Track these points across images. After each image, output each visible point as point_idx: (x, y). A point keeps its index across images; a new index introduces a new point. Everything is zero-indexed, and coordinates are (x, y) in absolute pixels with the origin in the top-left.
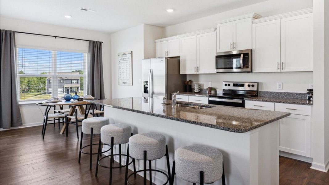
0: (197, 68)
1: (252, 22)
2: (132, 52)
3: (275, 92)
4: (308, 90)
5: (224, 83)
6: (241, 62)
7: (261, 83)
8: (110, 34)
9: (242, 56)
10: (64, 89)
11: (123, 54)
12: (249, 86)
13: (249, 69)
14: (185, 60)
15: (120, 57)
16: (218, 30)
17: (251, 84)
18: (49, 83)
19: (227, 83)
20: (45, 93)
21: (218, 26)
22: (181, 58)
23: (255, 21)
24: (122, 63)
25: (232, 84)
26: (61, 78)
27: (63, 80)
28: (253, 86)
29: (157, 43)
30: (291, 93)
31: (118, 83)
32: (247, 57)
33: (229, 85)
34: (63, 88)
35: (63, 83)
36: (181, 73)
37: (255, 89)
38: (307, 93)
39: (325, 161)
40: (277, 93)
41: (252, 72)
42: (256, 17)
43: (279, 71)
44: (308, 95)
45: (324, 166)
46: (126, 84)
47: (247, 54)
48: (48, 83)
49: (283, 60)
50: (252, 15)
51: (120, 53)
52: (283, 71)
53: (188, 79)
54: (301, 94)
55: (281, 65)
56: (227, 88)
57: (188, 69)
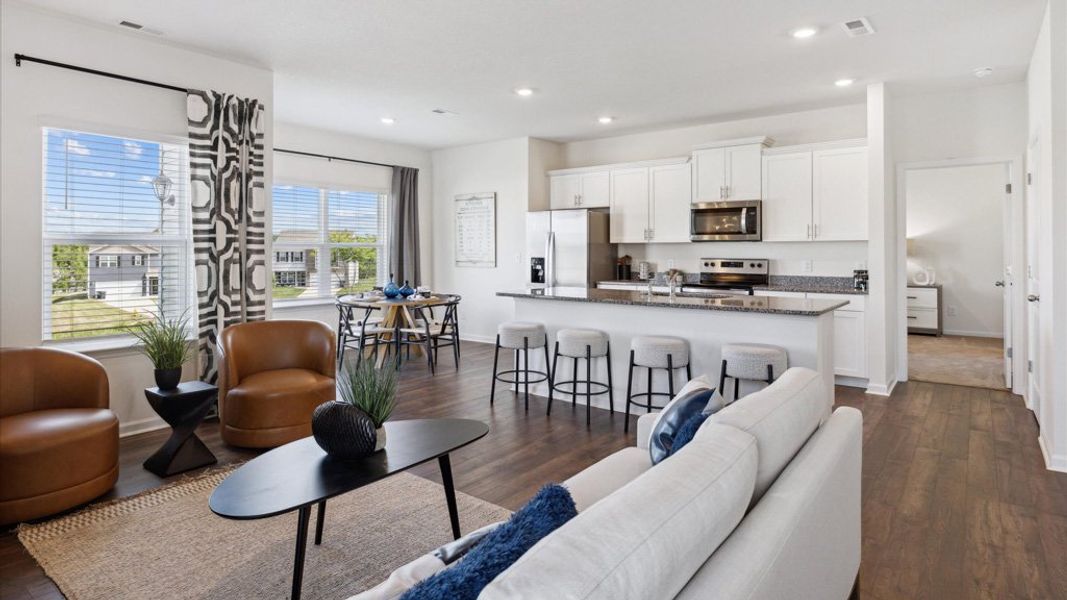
0: (649, 233)
1: (762, 153)
2: (495, 195)
3: (798, 277)
4: (855, 271)
5: (704, 262)
6: (743, 222)
7: (775, 261)
8: (429, 151)
9: (744, 211)
10: (144, 284)
11: (469, 197)
12: (752, 265)
13: (757, 236)
14: (621, 216)
15: (462, 204)
16: (694, 161)
17: (756, 263)
18: (98, 265)
19: (710, 262)
20: (84, 297)
21: (694, 154)
22: (611, 212)
23: (766, 150)
24: (466, 217)
25: (718, 263)
26: (135, 248)
27: (144, 256)
28: (760, 266)
29: (552, 178)
30: (828, 278)
31: (454, 262)
32: (752, 213)
33: (713, 265)
34: (144, 278)
35: (143, 263)
36: (612, 241)
37: (763, 271)
38: (855, 277)
39: (887, 380)
40: (802, 277)
41: (761, 240)
42: (767, 144)
43: (810, 239)
44: (856, 280)
45: (886, 387)
46: (478, 265)
47: (754, 209)
48: (94, 264)
49: (816, 222)
50: (762, 139)
51: (461, 195)
52: (817, 239)
53: (621, 254)
54: (843, 278)
55: (813, 229)
56: (710, 270)
57: (627, 233)
